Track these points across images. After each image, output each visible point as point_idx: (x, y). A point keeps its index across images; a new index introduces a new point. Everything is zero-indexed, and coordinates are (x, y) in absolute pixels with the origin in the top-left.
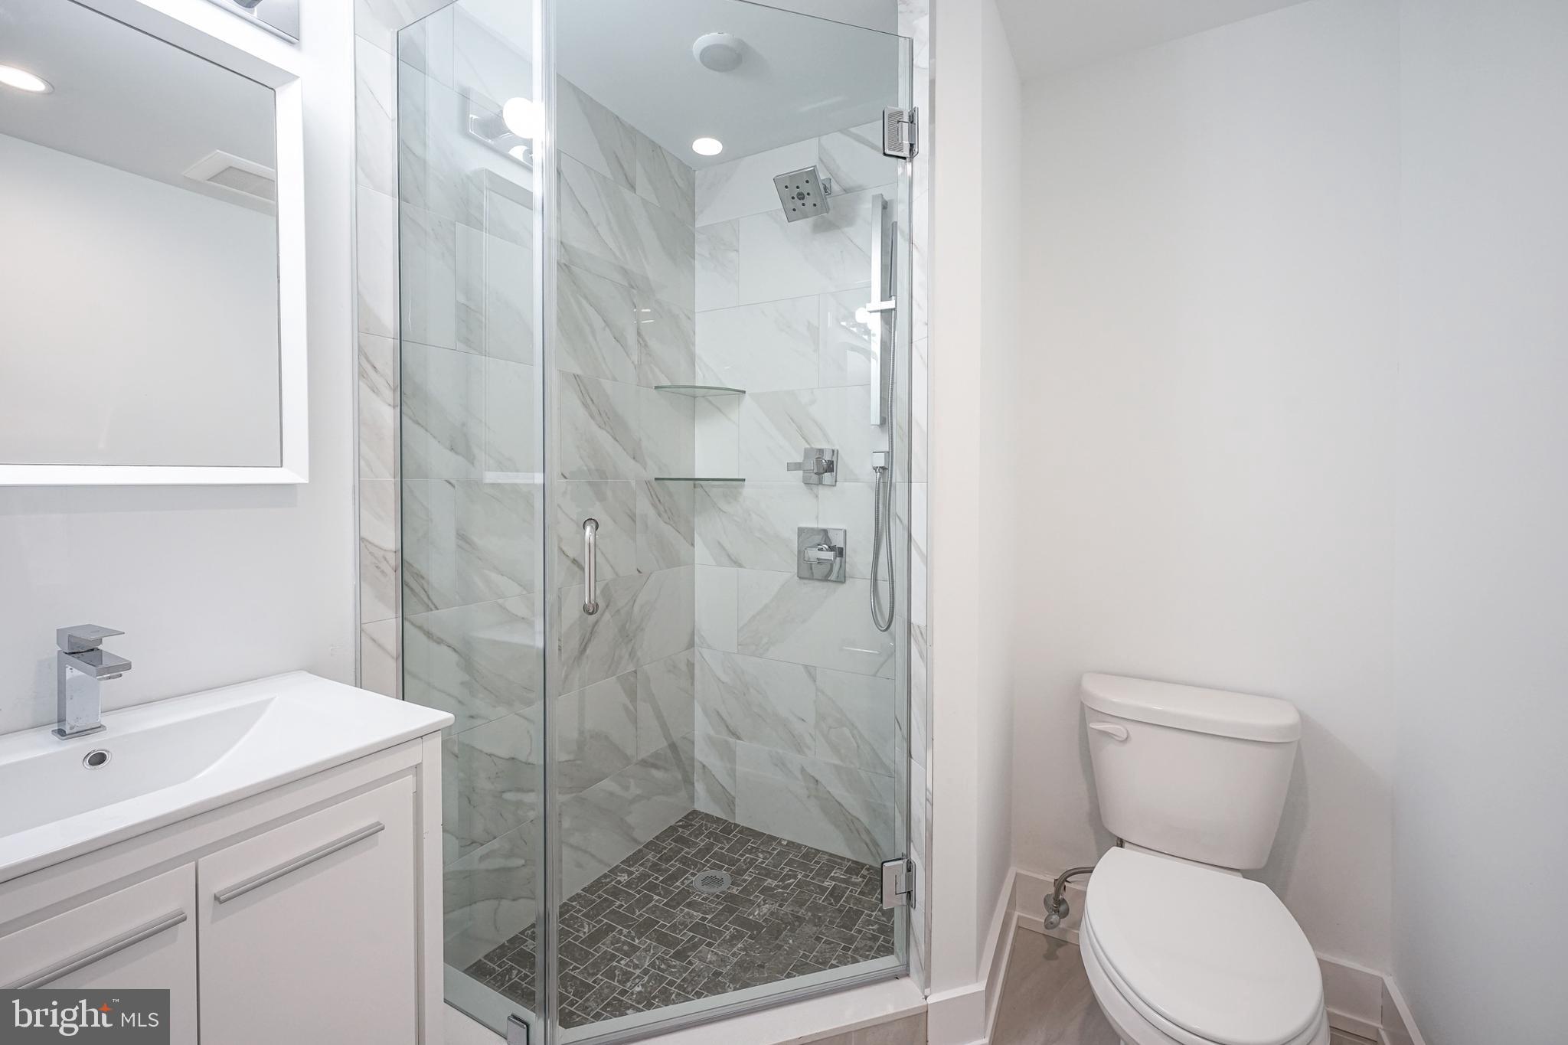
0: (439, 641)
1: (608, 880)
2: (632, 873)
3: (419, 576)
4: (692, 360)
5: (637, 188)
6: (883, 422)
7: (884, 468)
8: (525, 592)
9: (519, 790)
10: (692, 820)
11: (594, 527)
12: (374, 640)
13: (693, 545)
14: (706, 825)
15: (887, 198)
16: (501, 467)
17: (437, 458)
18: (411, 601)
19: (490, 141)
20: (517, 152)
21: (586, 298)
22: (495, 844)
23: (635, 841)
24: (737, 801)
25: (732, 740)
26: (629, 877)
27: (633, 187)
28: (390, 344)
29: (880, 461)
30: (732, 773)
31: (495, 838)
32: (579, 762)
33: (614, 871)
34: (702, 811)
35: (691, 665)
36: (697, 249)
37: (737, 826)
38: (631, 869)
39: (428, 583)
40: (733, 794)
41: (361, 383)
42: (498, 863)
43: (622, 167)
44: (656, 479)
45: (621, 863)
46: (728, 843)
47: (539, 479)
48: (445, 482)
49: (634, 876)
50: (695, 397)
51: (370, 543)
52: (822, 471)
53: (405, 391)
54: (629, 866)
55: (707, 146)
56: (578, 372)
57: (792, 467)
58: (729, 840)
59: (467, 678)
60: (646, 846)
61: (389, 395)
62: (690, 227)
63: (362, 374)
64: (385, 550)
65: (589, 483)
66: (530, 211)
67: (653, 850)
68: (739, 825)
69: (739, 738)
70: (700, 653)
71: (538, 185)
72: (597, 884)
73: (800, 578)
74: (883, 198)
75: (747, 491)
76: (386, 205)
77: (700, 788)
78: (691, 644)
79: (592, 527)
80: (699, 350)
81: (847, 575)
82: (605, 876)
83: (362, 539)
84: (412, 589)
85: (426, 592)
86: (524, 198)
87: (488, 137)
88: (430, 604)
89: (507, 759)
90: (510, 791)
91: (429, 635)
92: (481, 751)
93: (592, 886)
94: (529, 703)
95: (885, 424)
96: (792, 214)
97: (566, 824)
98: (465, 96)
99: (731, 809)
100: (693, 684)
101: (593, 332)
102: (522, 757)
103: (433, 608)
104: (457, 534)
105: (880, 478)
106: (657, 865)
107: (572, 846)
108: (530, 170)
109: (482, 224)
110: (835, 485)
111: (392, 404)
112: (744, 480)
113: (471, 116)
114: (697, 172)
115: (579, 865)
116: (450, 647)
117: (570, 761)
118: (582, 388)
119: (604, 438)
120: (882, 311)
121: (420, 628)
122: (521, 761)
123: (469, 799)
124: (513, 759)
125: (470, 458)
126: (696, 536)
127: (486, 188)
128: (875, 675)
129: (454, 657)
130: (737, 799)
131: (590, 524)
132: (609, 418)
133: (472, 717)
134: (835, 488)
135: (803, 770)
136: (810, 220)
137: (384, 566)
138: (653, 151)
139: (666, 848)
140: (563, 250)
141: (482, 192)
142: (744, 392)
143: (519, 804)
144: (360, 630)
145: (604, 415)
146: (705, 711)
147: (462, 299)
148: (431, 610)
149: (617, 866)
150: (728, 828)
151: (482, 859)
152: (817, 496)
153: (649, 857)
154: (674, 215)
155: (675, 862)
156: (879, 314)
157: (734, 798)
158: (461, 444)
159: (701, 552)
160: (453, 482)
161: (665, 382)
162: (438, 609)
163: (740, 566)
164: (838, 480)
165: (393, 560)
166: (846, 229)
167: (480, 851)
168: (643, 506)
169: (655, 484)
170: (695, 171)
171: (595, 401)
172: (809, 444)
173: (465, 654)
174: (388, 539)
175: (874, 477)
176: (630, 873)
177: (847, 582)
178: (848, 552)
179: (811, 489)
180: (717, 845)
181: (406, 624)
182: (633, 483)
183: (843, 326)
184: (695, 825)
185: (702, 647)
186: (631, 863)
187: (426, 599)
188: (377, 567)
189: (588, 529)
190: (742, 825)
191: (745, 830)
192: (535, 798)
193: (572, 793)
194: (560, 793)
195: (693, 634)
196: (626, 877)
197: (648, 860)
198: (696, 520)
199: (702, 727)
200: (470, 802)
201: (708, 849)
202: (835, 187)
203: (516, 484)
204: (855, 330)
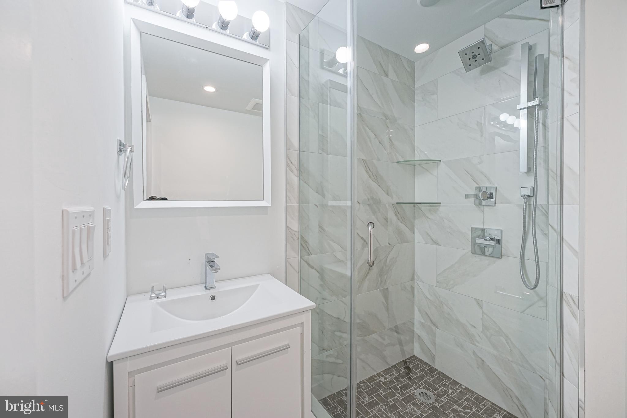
0: (312, 268)
1: (376, 378)
2: (387, 379)
3: (306, 242)
4: (413, 148)
5: (389, 75)
6: (529, 170)
7: (529, 196)
8: (343, 250)
9: (340, 331)
10: (413, 360)
11: (373, 226)
12: (291, 265)
13: (414, 233)
14: (420, 365)
15: (531, 44)
16: (335, 199)
17: (312, 196)
18: (303, 252)
19: (331, 69)
20: (341, 71)
21: (368, 126)
22: (331, 352)
23: (388, 364)
24: (436, 357)
25: (434, 328)
26: (385, 380)
27: (387, 75)
28: (296, 153)
29: (527, 192)
30: (434, 343)
31: (332, 349)
32: (364, 324)
33: (378, 374)
34: (418, 357)
35: (413, 288)
36: (416, 98)
37: (436, 370)
38: (386, 376)
39: (309, 244)
40: (434, 354)
41: (287, 169)
42: (332, 360)
43: (383, 68)
44: (397, 203)
45: (382, 372)
46: (432, 378)
47: (349, 203)
48: (315, 205)
49: (387, 380)
50: (415, 165)
51: (290, 228)
52: (486, 198)
53: (301, 170)
54: (385, 374)
55: (422, 48)
56: (364, 158)
57: (467, 196)
58: (433, 376)
59: (322, 283)
60: (392, 367)
61: (296, 172)
62: (413, 88)
63: (288, 165)
64: (295, 231)
65: (368, 205)
66: (346, 93)
67: (395, 370)
68: (438, 370)
69: (437, 327)
70: (417, 284)
71: (349, 83)
72: (371, 379)
73: (472, 253)
74: (529, 44)
75: (441, 208)
76: (295, 100)
77: (417, 346)
78: (413, 279)
79: (372, 226)
80: (416, 144)
81: (503, 254)
82: (374, 376)
83: (287, 227)
84: (303, 247)
85: (308, 248)
86: (343, 88)
87: (330, 68)
88: (309, 253)
89: (336, 318)
90: (337, 331)
91: (309, 265)
92: (327, 313)
93: (369, 379)
94: (345, 296)
95: (530, 171)
96: (468, 67)
97: (359, 349)
98: (322, 53)
99: (433, 361)
100: (414, 297)
101: (371, 141)
102: (342, 318)
103: (310, 254)
104: (319, 226)
105: (526, 202)
106: (397, 378)
107: (361, 359)
108: (346, 77)
109: (328, 102)
110: (495, 206)
111: (297, 175)
112: (440, 203)
113: (324, 61)
114: (416, 63)
115: (364, 368)
116: (316, 270)
117: (360, 323)
118: (366, 165)
119: (374, 185)
120: (528, 108)
121: (306, 262)
122: (341, 320)
123: (322, 331)
124: (338, 318)
125: (323, 196)
126: (415, 229)
127: (329, 87)
128: (523, 312)
129: (318, 274)
130: (436, 356)
131: (371, 225)
132: (377, 178)
133: (324, 299)
134: (494, 207)
135: (474, 353)
136: (478, 69)
137: (294, 237)
138: (396, 58)
139: (401, 371)
140: (358, 108)
141: (328, 89)
142: (440, 161)
143: (340, 337)
144: (287, 261)
145: (375, 176)
146: (419, 311)
147: (321, 133)
148: (310, 255)
149: (380, 373)
150: (432, 370)
151: (327, 356)
152: (483, 212)
153: (394, 372)
154: (405, 84)
155: (406, 379)
156: (526, 110)
157: (435, 356)
158: (321, 191)
159: (418, 237)
160: (317, 205)
161: (401, 159)
162: (312, 255)
163: (438, 244)
164: (496, 203)
165: (297, 235)
166: (503, 69)
167: (326, 353)
168: (391, 215)
169: (396, 205)
170: (415, 62)
171: (371, 170)
172: (478, 185)
173: (321, 273)
174: (295, 227)
175: (523, 201)
176: (386, 378)
177: (503, 258)
178: (504, 241)
179: (479, 208)
180: (427, 377)
181: (301, 259)
182: (387, 205)
183: (492, 125)
184: (415, 363)
185: (418, 281)
186: (386, 373)
187: (308, 250)
188: (292, 237)
189: (370, 227)
190: (439, 370)
191: (440, 373)
192: (347, 336)
193: (361, 337)
194: (357, 336)
195: (414, 274)
196: (384, 380)
197: (393, 374)
198: (415, 221)
199: (418, 317)
200: (323, 333)
201: (422, 377)
202: (495, 48)
203: (340, 206)
204: (498, 126)
